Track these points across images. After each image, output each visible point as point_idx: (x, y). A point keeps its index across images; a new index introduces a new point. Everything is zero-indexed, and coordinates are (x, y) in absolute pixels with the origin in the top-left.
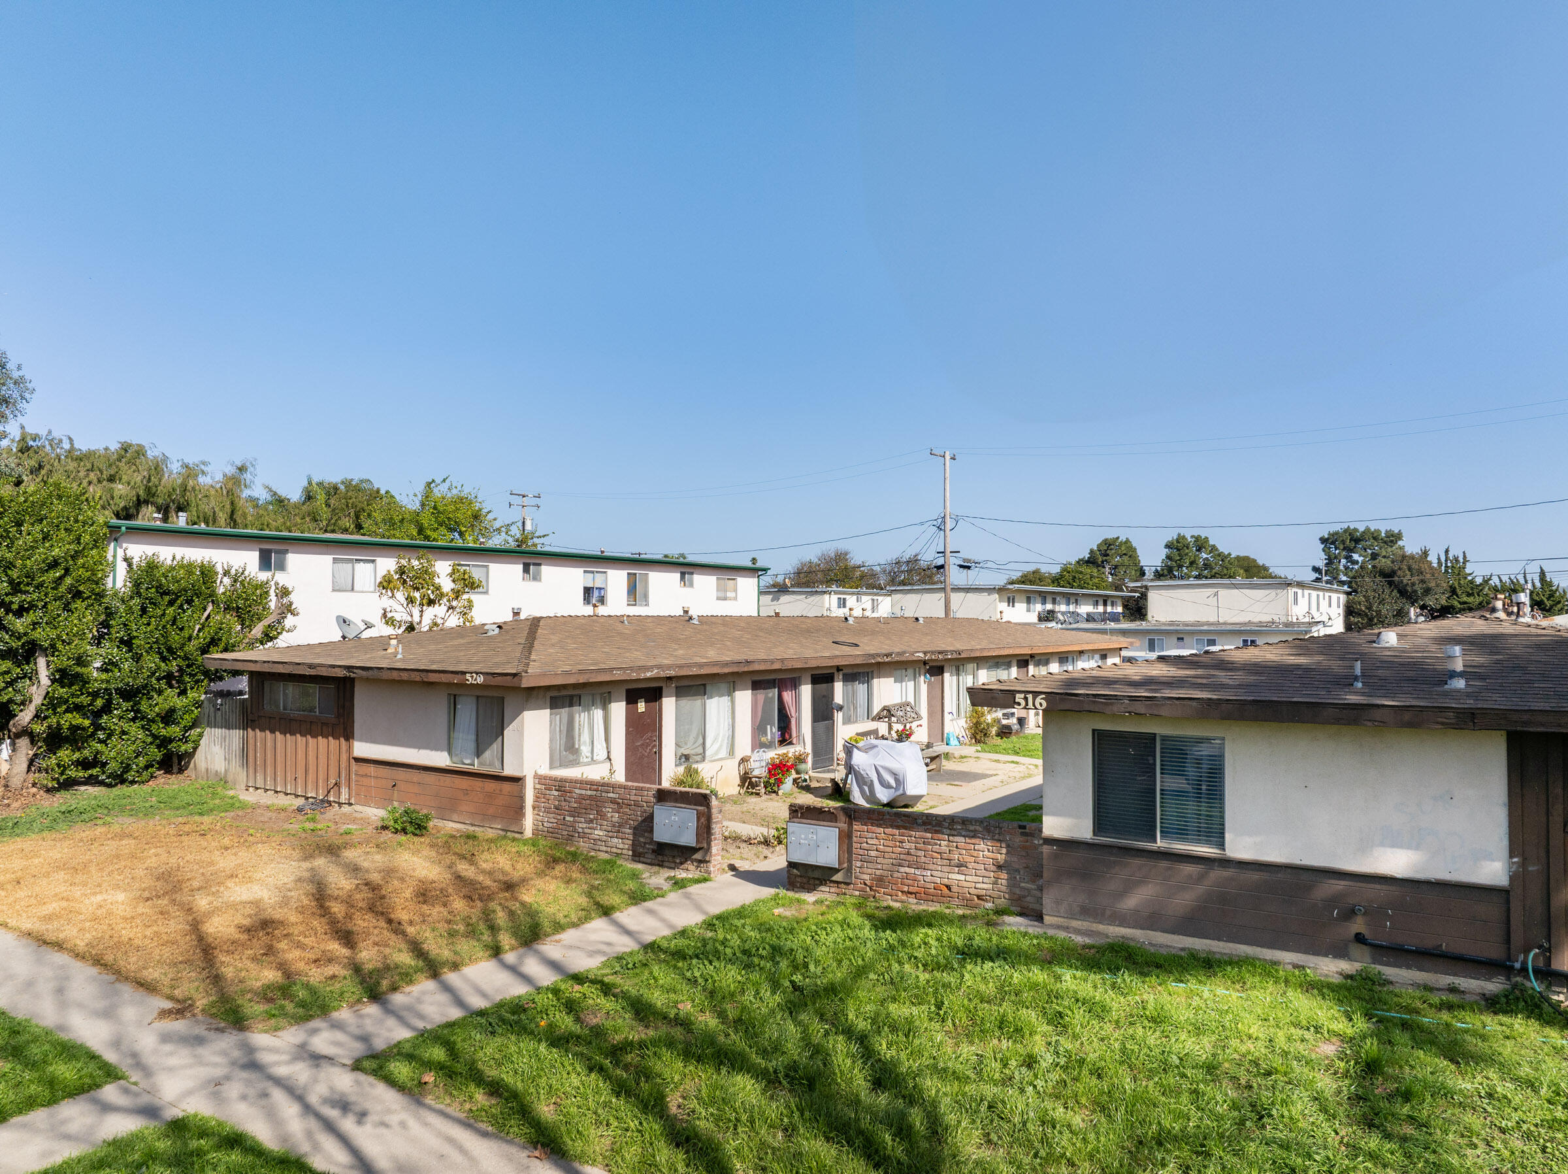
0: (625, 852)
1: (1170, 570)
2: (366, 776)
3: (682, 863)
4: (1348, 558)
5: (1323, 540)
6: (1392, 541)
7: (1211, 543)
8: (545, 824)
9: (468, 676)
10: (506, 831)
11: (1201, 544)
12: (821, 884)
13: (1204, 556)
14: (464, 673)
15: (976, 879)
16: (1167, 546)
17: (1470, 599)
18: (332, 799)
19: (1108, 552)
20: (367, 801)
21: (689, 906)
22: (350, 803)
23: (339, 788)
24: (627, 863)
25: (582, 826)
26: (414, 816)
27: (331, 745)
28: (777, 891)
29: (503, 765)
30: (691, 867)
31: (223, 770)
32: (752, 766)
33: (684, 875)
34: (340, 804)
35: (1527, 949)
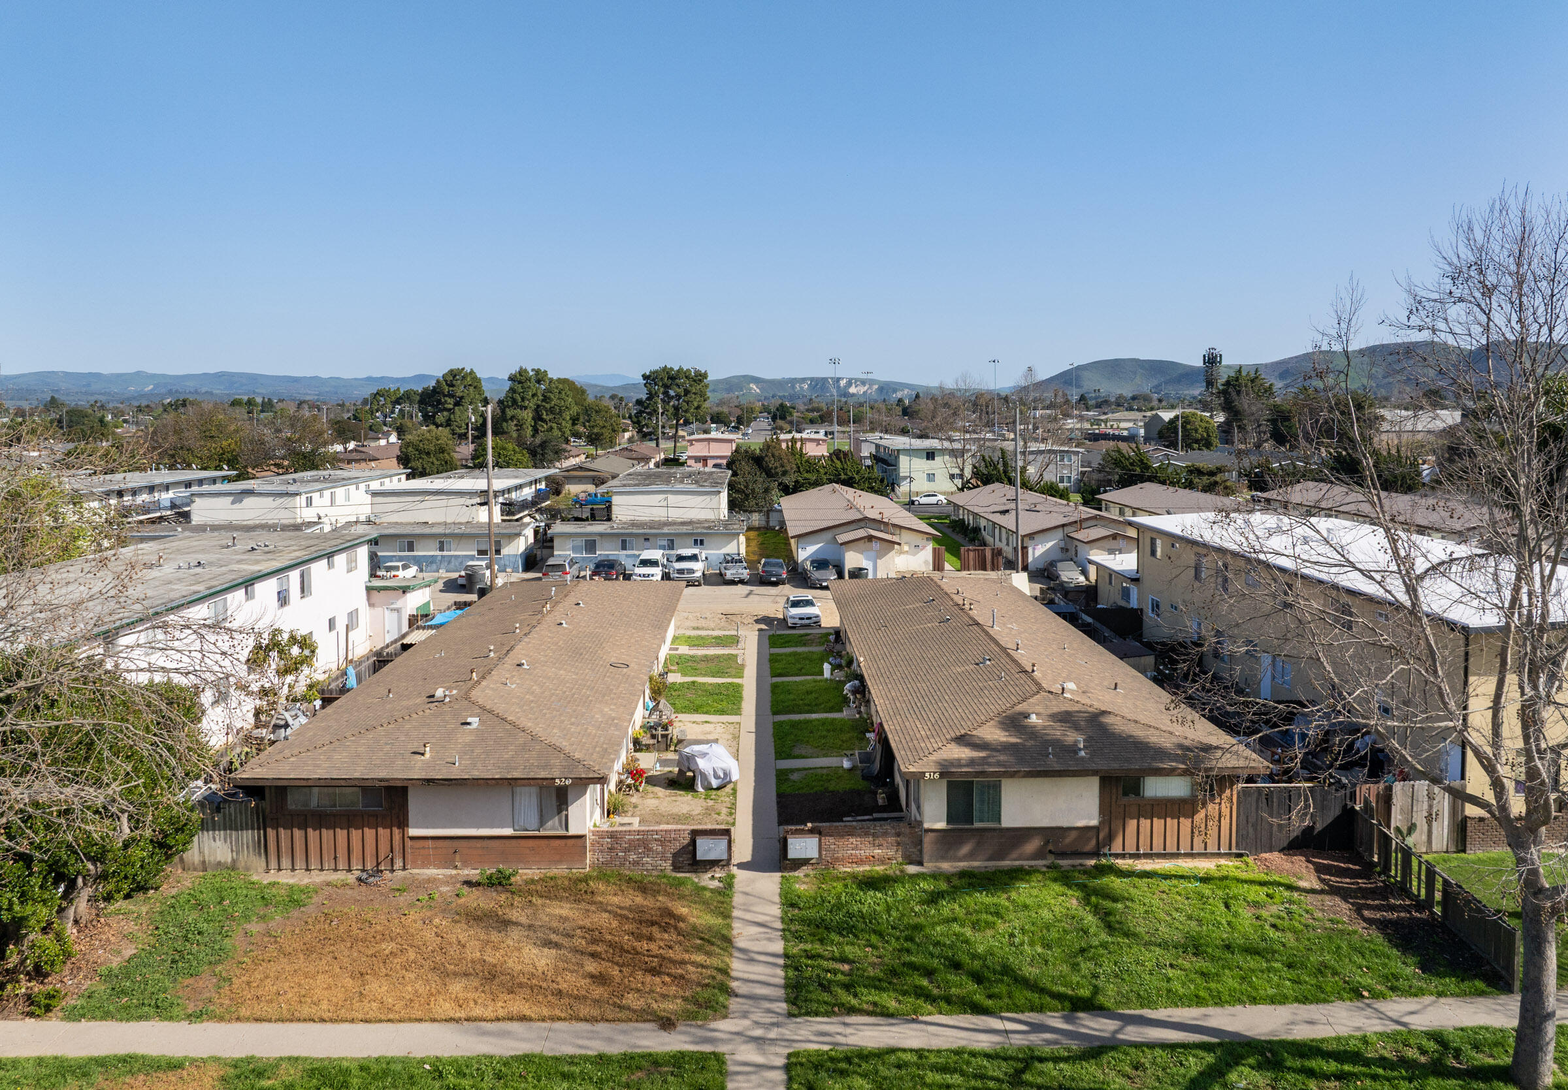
0: (669, 868)
1: (513, 400)
2: (423, 848)
3: (710, 869)
4: (665, 393)
5: (645, 377)
6: (700, 380)
8: (601, 860)
9: (558, 780)
10: (570, 869)
11: (540, 376)
12: (802, 867)
13: (543, 387)
14: (554, 778)
15: (887, 851)
16: (510, 379)
18: (383, 868)
19: (454, 382)
20: (423, 866)
21: (757, 900)
22: (404, 869)
23: (392, 859)
24: (674, 874)
25: (633, 857)
26: (507, 873)
27: (380, 830)
28: (780, 874)
29: (567, 829)
30: (717, 869)
31: (229, 860)
32: (623, 777)
33: (717, 875)
34: (392, 871)
35: (1104, 846)
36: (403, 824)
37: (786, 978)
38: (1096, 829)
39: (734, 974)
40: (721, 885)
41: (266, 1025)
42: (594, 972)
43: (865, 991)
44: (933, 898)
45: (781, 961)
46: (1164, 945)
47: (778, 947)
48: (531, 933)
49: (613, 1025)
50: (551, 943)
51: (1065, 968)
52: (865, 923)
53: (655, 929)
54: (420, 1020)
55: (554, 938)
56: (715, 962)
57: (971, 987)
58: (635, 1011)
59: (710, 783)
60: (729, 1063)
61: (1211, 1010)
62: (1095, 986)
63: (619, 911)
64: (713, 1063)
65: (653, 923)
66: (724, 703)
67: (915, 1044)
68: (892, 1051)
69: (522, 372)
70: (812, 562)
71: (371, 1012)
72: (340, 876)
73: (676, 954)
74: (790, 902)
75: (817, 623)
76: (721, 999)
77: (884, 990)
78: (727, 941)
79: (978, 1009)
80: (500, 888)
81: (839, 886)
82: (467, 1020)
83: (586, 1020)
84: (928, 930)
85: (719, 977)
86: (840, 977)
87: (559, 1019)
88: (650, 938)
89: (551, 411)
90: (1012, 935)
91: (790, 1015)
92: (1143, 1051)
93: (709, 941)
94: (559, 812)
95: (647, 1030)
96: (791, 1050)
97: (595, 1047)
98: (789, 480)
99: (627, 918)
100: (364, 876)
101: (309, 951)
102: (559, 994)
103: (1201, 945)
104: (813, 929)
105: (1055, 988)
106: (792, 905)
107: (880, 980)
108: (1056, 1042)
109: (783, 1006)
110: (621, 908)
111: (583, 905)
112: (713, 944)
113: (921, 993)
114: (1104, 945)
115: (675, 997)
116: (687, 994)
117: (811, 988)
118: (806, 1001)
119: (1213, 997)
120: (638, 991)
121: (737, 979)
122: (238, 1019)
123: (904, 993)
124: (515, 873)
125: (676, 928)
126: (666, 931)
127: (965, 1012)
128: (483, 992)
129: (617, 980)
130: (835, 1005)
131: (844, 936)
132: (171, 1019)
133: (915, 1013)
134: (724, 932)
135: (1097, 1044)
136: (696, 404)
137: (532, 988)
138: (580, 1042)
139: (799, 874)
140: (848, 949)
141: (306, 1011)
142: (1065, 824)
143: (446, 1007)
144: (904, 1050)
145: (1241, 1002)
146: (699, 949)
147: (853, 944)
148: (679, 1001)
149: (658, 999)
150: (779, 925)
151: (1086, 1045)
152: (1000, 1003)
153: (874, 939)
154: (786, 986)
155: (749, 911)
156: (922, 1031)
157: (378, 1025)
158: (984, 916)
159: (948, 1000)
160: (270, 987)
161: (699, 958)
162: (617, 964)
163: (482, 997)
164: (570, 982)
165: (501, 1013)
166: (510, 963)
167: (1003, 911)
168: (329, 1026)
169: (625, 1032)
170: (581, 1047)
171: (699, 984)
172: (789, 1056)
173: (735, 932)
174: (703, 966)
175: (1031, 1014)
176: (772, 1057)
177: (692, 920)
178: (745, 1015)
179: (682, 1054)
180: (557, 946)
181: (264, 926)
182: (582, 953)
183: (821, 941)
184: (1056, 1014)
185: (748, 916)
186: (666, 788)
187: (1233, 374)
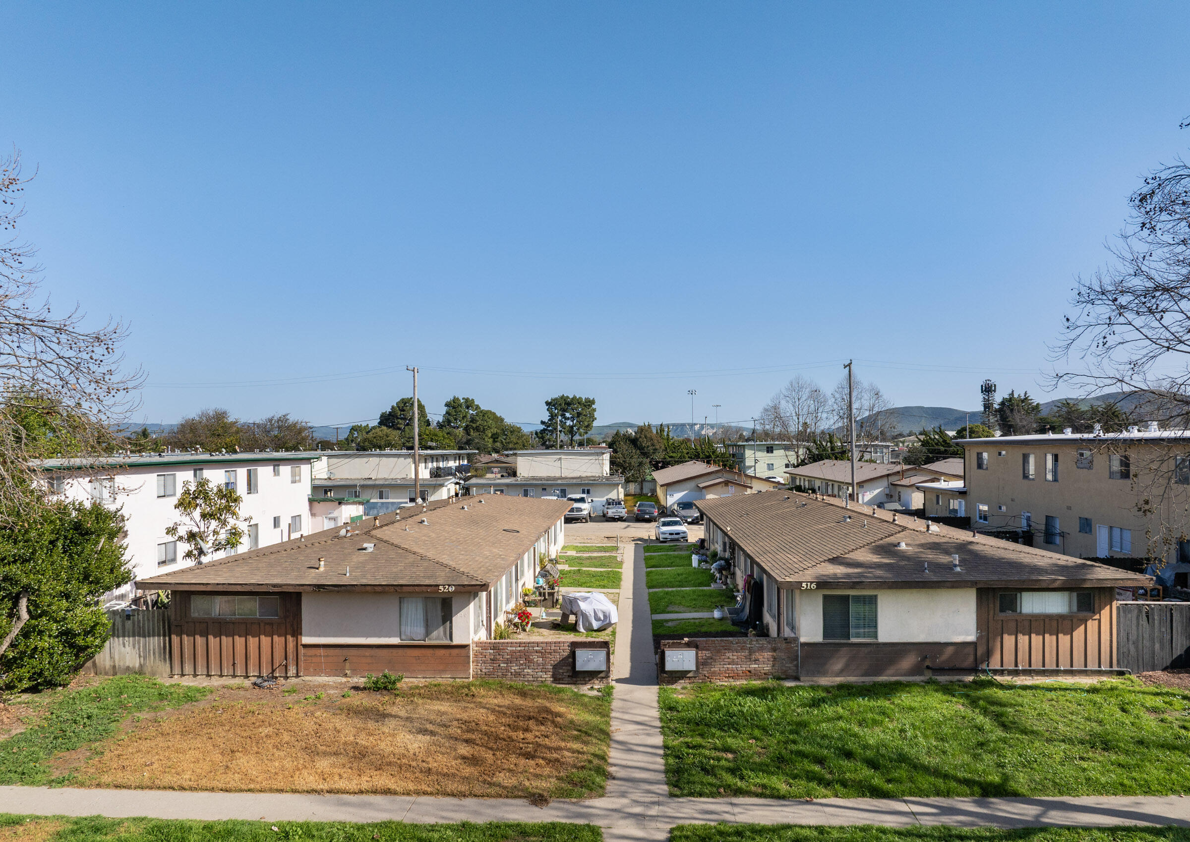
0: (549, 679)
1: (449, 422)
2: (316, 656)
3: (590, 680)
4: (563, 416)
5: (548, 403)
6: (589, 405)
7: (476, 403)
8: (484, 670)
9: (441, 587)
10: (455, 678)
11: (469, 404)
12: (680, 679)
13: (471, 412)
14: (438, 586)
15: (764, 666)
16: (447, 405)
17: (674, 455)
18: (278, 675)
19: (405, 408)
20: (317, 673)
21: (637, 705)
22: (297, 676)
23: (286, 666)
24: (554, 685)
25: (514, 668)
26: (393, 678)
27: (276, 638)
28: (658, 687)
29: (451, 639)
30: (597, 682)
31: (137, 665)
32: (510, 616)
33: (596, 687)
34: (286, 678)
35: (982, 663)
36: (297, 632)
37: (666, 764)
38: (974, 644)
39: (610, 761)
40: (600, 694)
41: (125, 792)
42: (466, 754)
43: (752, 774)
44: (815, 703)
45: (661, 752)
46: (1070, 741)
47: (659, 740)
48: (408, 724)
49: (481, 800)
50: (426, 730)
51: (967, 758)
52: (747, 720)
53: (531, 723)
54: (281, 791)
55: (430, 727)
56: (592, 749)
57: (867, 772)
58: (505, 788)
59: (591, 624)
60: (605, 836)
61: (1141, 798)
62: (1004, 774)
63: (497, 708)
64: (587, 834)
65: (530, 718)
66: (606, 582)
67: (813, 822)
68: (789, 827)
69: (455, 400)
70: (679, 504)
71: (232, 782)
72: (237, 681)
73: (554, 742)
74: (668, 706)
75: (685, 538)
76: (598, 780)
77: (773, 774)
78: (605, 735)
79: (877, 793)
80: (385, 692)
81: (717, 695)
82: (330, 792)
83: (453, 795)
84: (813, 727)
85: (596, 761)
86: (723, 763)
87: (425, 793)
88: (527, 730)
89: (477, 429)
90: (902, 731)
91: (672, 795)
92: (1078, 833)
93: (586, 733)
94: (444, 622)
95: (517, 806)
96: (674, 826)
97: (459, 817)
98: (658, 457)
99: (505, 714)
100: (259, 681)
101: (186, 732)
102: (429, 771)
103: (1110, 741)
104: (692, 726)
105: (960, 775)
106: (671, 709)
107: (767, 766)
108: (972, 824)
109: (665, 788)
110: (499, 706)
111: (464, 704)
112: (590, 735)
113: (811, 777)
114: (1004, 741)
115: (549, 777)
116: (562, 774)
117: (694, 772)
118: (688, 783)
119: (1141, 786)
120: (510, 770)
121: (615, 765)
122: (99, 785)
123: (795, 777)
124: (400, 679)
125: (553, 722)
126: (542, 724)
127: (864, 796)
128: (351, 768)
129: (490, 761)
130: (720, 786)
131: (725, 731)
132: (33, 783)
133: (809, 795)
134: (603, 727)
135: (1020, 826)
136: (586, 424)
137: (400, 767)
138: (445, 814)
139: (678, 686)
140: (729, 740)
141: (167, 779)
142: (943, 640)
143: (310, 780)
144: (802, 827)
145: (1173, 791)
146: (576, 738)
147: (734, 737)
148: (553, 780)
149: (531, 777)
150: (659, 724)
151: (1006, 828)
152: (902, 787)
153: (757, 732)
154: (666, 772)
155: (627, 713)
156: (820, 811)
157: (237, 794)
158: (870, 715)
159: (844, 784)
160: (139, 759)
161: (576, 746)
162: (491, 749)
163: (346, 772)
164: (442, 762)
165: (365, 786)
166: (382, 745)
167: (888, 711)
168: (188, 794)
169: (493, 807)
170: (443, 818)
171: (574, 766)
172: (671, 831)
173: (612, 728)
174: (579, 752)
175: (937, 799)
176: (653, 832)
177: (569, 716)
178: (623, 795)
179: (554, 826)
180: (432, 733)
181: (153, 714)
182: (456, 739)
183: (702, 735)
184: (966, 799)
185: (626, 717)
186: (551, 630)
187: (1007, 397)
